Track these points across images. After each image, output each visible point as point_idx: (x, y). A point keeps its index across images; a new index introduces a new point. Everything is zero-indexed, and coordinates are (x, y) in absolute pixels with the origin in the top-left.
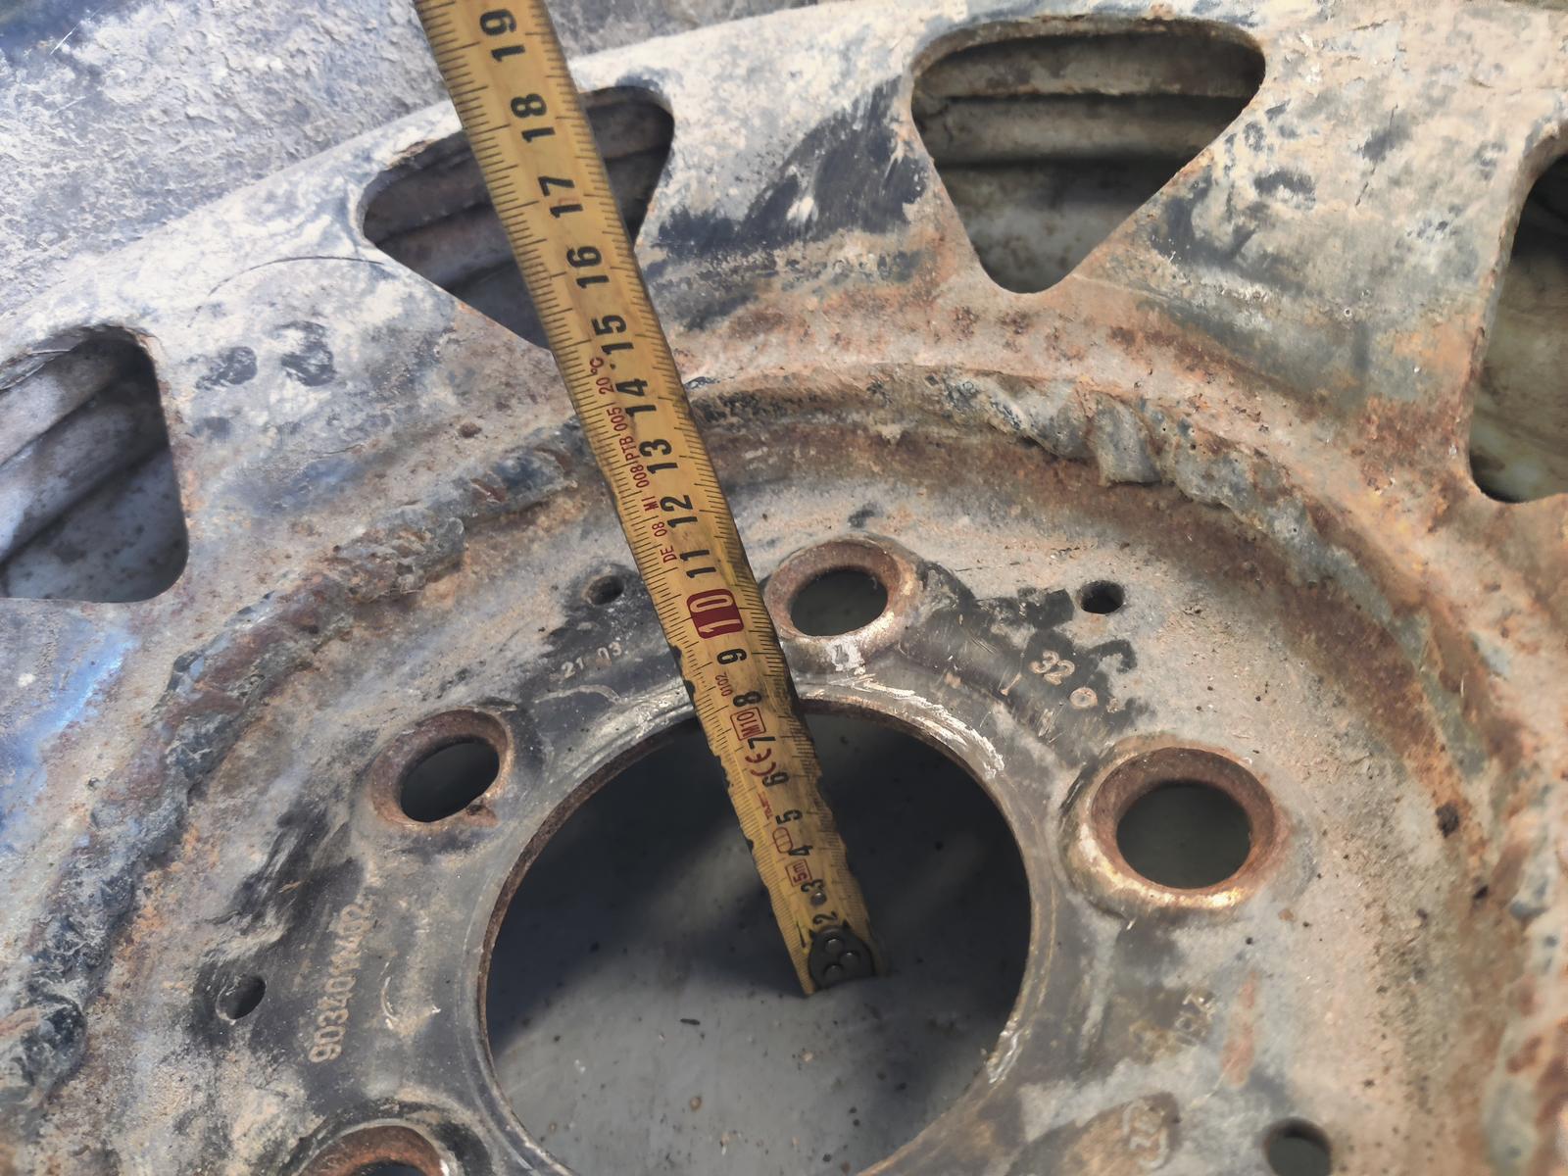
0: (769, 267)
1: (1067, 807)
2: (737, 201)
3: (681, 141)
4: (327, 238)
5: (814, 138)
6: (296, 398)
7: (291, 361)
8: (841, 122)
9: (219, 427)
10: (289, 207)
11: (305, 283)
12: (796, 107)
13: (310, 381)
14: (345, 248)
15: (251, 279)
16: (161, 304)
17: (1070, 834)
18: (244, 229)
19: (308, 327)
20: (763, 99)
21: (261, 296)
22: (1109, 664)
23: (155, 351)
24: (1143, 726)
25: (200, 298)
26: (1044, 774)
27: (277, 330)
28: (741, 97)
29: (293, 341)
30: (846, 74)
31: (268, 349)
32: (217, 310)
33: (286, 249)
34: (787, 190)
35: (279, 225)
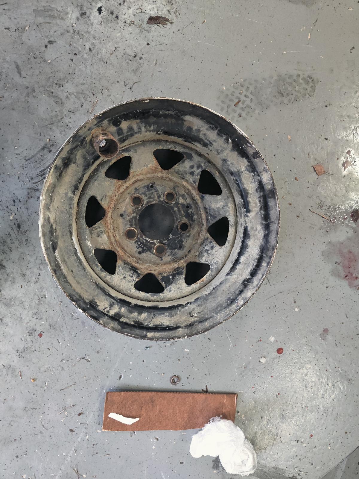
0: (173, 272)
1: (138, 234)
2: (177, 277)
3: (184, 281)
4: (211, 262)
5: (172, 283)
6: (206, 248)
7: (209, 251)
8: (170, 285)
9: (211, 242)
10: (215, 263)
11: (211, 257)
12: (174, 285)
13: (206, 250)
14: (209, 262)
15: (215, 256)
16: (220, 250)
17: (137, 232)
18: (218, 259)
19: (209, 254)
20: (177, 286)
21: (213, 255)
22: (138, 247)
23: (218, 246)
24: (135, 241)
25: (218, 252)
26: (140, 237)
27: (211, 252)
28: (179, 286)
29: (209, 252)
30: (170, 289)
31: (211, 251)
32: (216, 252)
33: (214, 259)
34: (173, 278)
35: (215, 261)
